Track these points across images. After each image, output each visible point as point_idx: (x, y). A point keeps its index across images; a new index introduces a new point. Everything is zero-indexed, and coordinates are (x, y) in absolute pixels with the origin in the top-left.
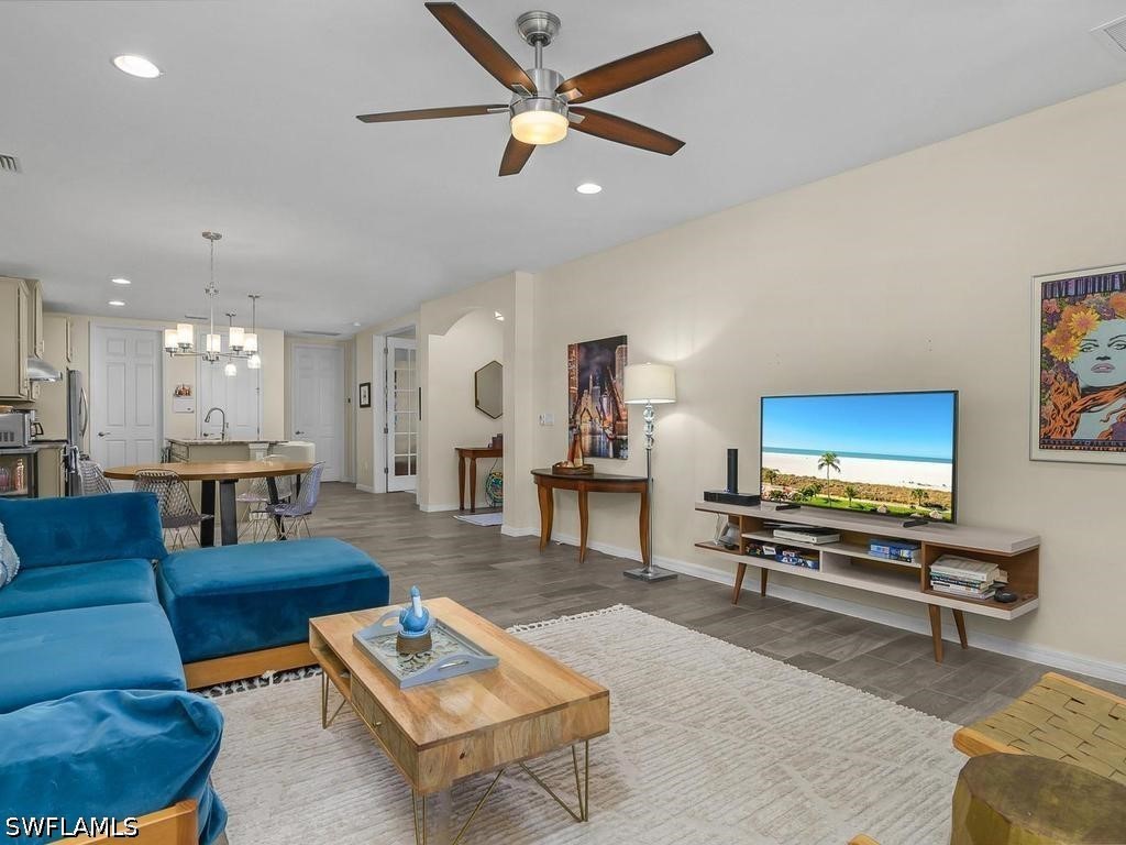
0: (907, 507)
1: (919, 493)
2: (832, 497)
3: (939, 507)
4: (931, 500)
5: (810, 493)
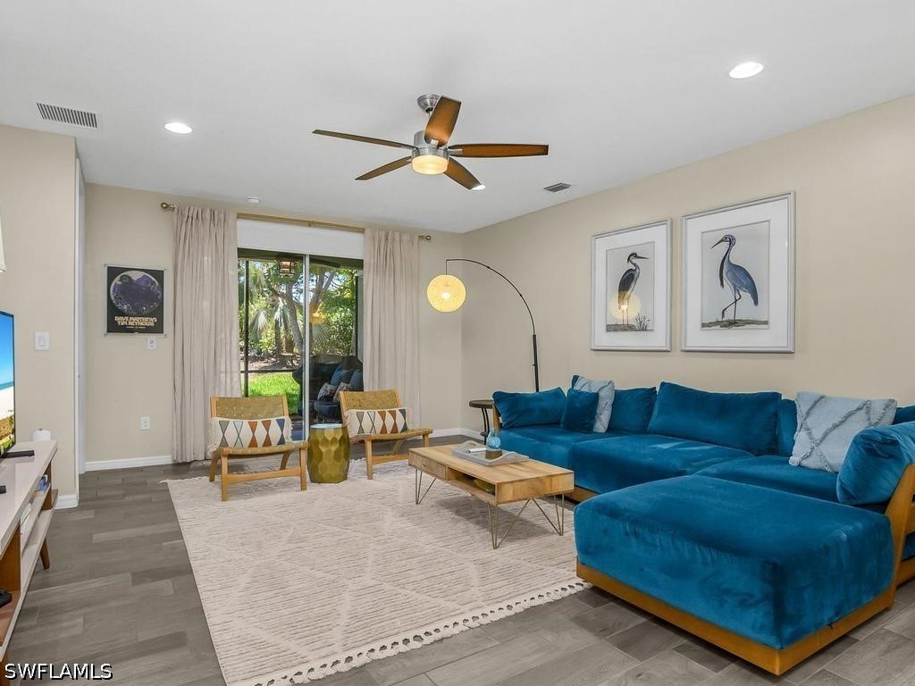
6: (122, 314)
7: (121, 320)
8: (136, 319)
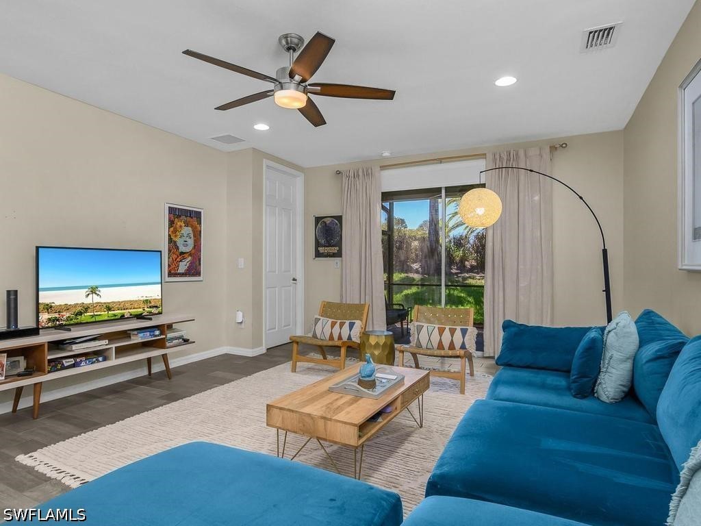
0: (141, 310)
1: (146, 301)
2: (95, 313)
3: (156, 307)
4: (153, 304)
5: (80, 313)
6: (323, 246)
7: (321, 250)
8: (328, 248)
